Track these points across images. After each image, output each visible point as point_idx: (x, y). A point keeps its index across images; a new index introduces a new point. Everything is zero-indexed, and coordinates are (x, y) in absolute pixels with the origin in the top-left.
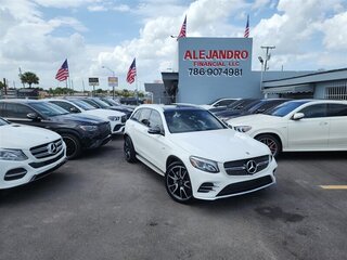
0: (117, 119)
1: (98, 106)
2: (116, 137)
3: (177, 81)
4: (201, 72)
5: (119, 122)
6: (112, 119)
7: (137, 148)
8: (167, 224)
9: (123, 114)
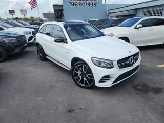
0: (30, 33)
1: (16, 26)
2: (30, 45)
3: (62, 10)
4: (75, 4)
5: (31, 35)
6: (26, 33)
7: (46, 51)
8: (81, 109)
9: (33, 30)
